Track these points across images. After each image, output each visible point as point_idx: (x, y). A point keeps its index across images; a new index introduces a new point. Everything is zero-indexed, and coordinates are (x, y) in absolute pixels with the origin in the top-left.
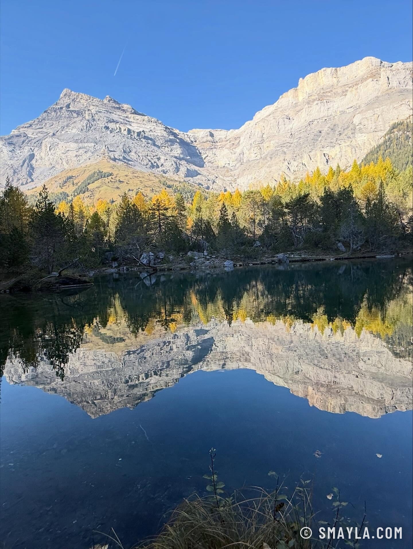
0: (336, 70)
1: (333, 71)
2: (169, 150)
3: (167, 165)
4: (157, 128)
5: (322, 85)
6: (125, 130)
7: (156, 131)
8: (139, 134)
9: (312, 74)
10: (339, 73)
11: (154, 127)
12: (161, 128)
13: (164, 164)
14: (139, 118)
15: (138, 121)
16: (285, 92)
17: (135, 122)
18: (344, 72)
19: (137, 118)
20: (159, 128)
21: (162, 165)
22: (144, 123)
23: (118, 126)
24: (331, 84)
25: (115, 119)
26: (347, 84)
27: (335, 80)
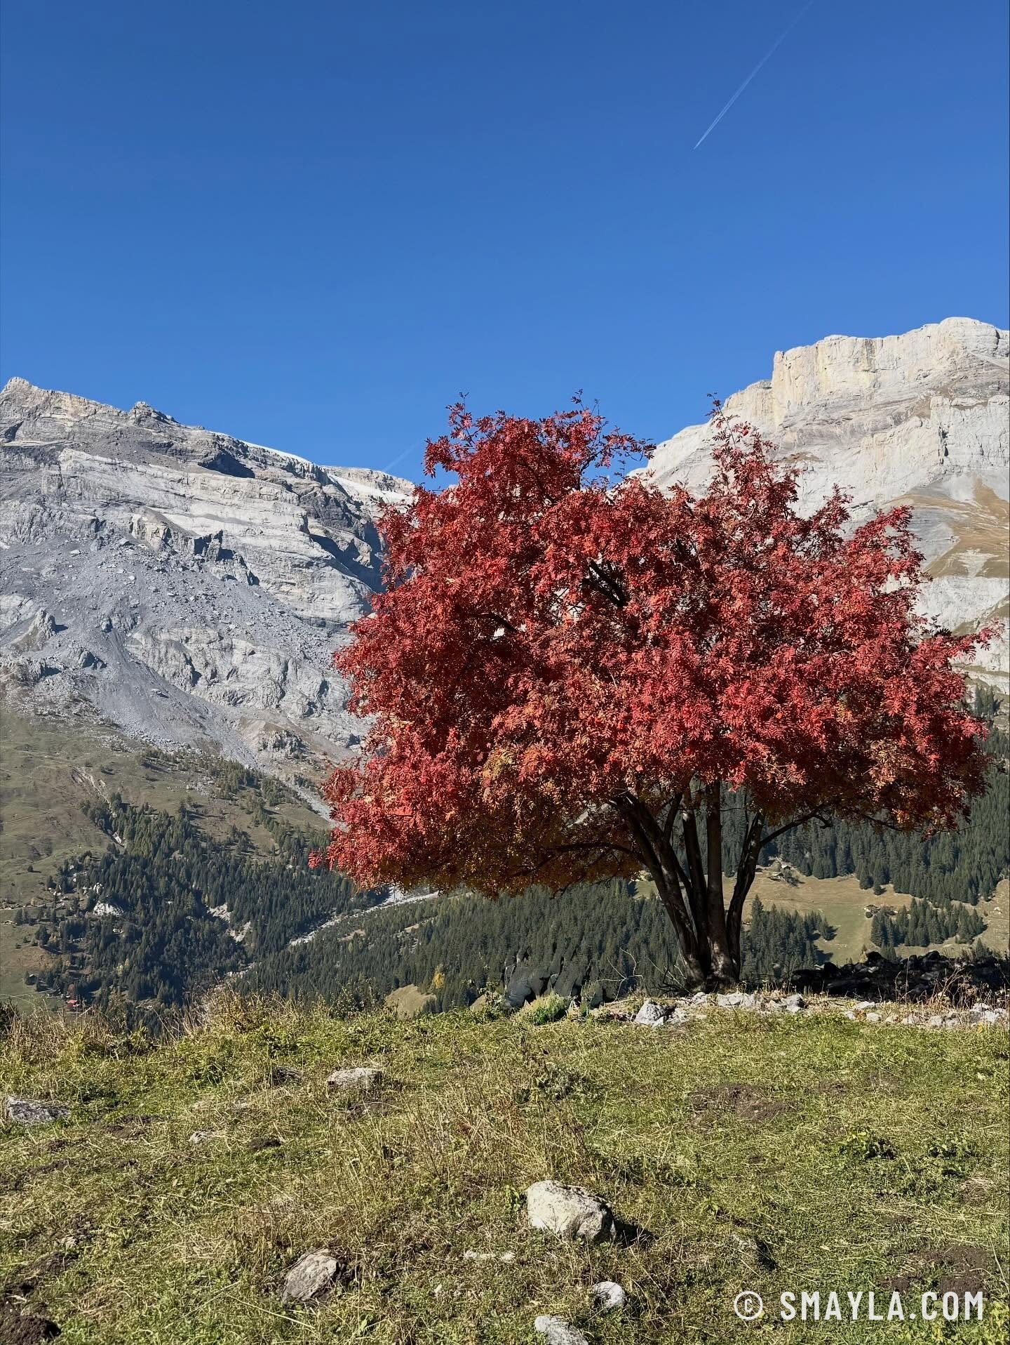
0: (869, 345)
1: (859, 347)
2: (305, 596)
3: (249, 675)
4: (274, 519)
5: (825, 391)
6: (157, 532)
7: (266, 531)
8: (202, 544)
9: (799, 348)
10: (879, 355)
11: (264, 515)
12: (289, 519)
13: (242, 669)
14: (221, 483)
15: (217, 496)
16: (736, 391)
17: (205, 497)
18: (896, 355)
19: (214, 483)
20: (282, 521)
21: (234, 671)
22: (236, 501)
23: (136, 517)
24: (854, 390)
25: (132, 493)
26: (897, 398)
27: (865, 380)
